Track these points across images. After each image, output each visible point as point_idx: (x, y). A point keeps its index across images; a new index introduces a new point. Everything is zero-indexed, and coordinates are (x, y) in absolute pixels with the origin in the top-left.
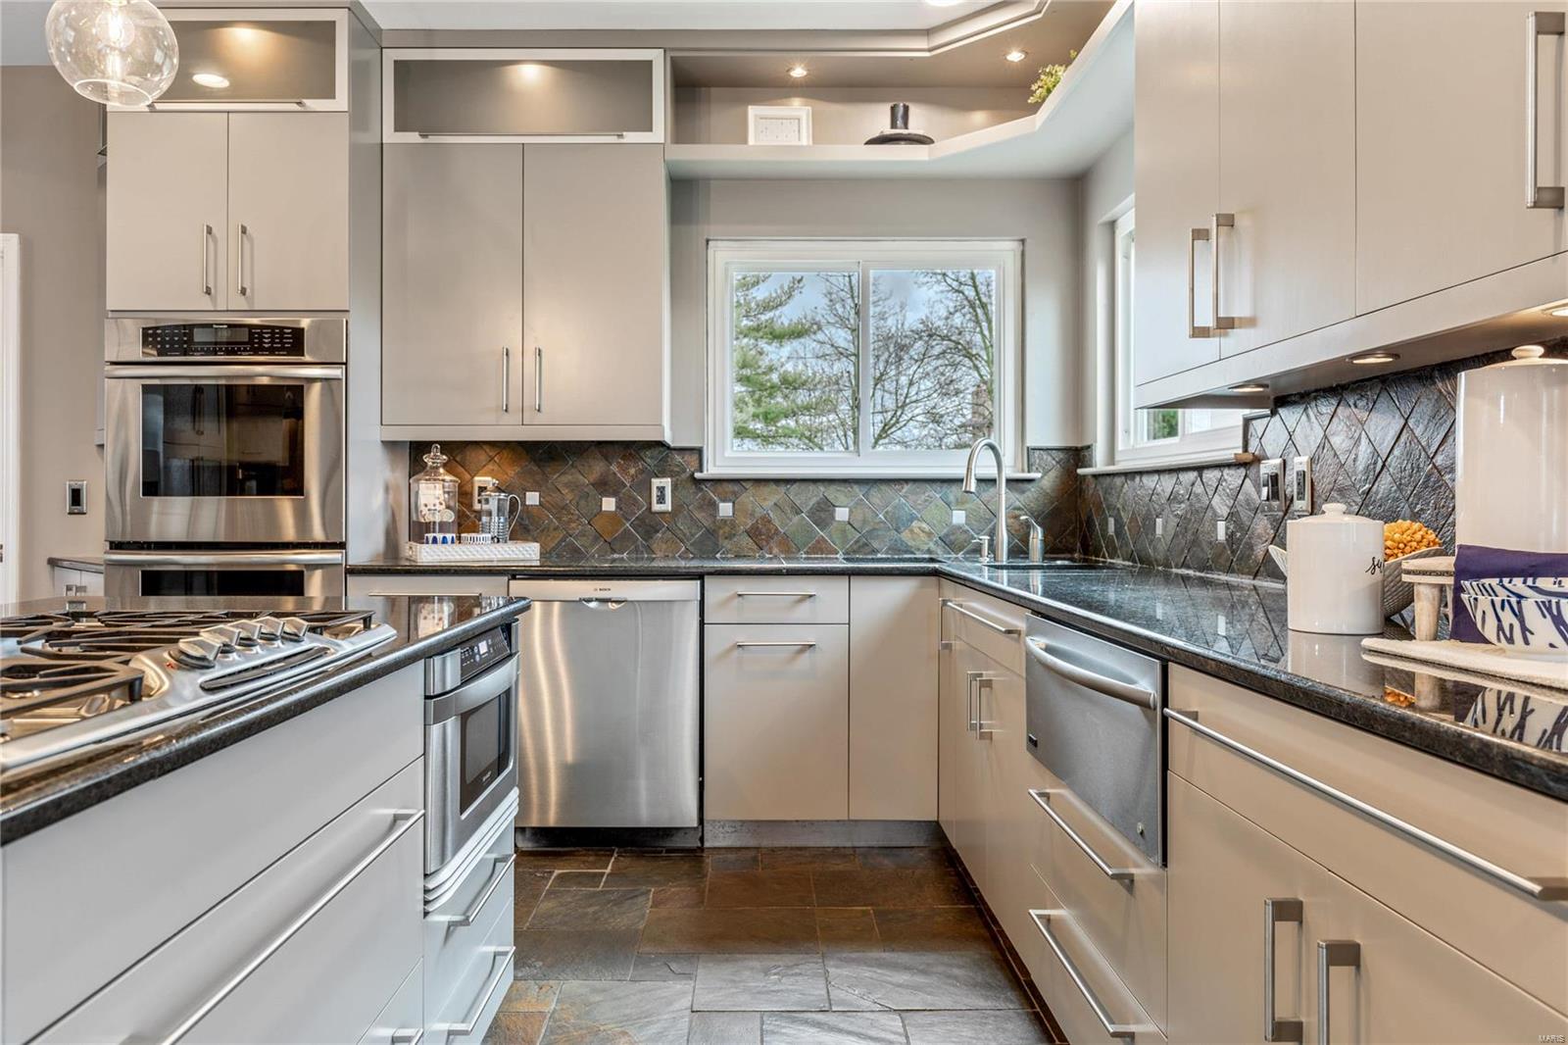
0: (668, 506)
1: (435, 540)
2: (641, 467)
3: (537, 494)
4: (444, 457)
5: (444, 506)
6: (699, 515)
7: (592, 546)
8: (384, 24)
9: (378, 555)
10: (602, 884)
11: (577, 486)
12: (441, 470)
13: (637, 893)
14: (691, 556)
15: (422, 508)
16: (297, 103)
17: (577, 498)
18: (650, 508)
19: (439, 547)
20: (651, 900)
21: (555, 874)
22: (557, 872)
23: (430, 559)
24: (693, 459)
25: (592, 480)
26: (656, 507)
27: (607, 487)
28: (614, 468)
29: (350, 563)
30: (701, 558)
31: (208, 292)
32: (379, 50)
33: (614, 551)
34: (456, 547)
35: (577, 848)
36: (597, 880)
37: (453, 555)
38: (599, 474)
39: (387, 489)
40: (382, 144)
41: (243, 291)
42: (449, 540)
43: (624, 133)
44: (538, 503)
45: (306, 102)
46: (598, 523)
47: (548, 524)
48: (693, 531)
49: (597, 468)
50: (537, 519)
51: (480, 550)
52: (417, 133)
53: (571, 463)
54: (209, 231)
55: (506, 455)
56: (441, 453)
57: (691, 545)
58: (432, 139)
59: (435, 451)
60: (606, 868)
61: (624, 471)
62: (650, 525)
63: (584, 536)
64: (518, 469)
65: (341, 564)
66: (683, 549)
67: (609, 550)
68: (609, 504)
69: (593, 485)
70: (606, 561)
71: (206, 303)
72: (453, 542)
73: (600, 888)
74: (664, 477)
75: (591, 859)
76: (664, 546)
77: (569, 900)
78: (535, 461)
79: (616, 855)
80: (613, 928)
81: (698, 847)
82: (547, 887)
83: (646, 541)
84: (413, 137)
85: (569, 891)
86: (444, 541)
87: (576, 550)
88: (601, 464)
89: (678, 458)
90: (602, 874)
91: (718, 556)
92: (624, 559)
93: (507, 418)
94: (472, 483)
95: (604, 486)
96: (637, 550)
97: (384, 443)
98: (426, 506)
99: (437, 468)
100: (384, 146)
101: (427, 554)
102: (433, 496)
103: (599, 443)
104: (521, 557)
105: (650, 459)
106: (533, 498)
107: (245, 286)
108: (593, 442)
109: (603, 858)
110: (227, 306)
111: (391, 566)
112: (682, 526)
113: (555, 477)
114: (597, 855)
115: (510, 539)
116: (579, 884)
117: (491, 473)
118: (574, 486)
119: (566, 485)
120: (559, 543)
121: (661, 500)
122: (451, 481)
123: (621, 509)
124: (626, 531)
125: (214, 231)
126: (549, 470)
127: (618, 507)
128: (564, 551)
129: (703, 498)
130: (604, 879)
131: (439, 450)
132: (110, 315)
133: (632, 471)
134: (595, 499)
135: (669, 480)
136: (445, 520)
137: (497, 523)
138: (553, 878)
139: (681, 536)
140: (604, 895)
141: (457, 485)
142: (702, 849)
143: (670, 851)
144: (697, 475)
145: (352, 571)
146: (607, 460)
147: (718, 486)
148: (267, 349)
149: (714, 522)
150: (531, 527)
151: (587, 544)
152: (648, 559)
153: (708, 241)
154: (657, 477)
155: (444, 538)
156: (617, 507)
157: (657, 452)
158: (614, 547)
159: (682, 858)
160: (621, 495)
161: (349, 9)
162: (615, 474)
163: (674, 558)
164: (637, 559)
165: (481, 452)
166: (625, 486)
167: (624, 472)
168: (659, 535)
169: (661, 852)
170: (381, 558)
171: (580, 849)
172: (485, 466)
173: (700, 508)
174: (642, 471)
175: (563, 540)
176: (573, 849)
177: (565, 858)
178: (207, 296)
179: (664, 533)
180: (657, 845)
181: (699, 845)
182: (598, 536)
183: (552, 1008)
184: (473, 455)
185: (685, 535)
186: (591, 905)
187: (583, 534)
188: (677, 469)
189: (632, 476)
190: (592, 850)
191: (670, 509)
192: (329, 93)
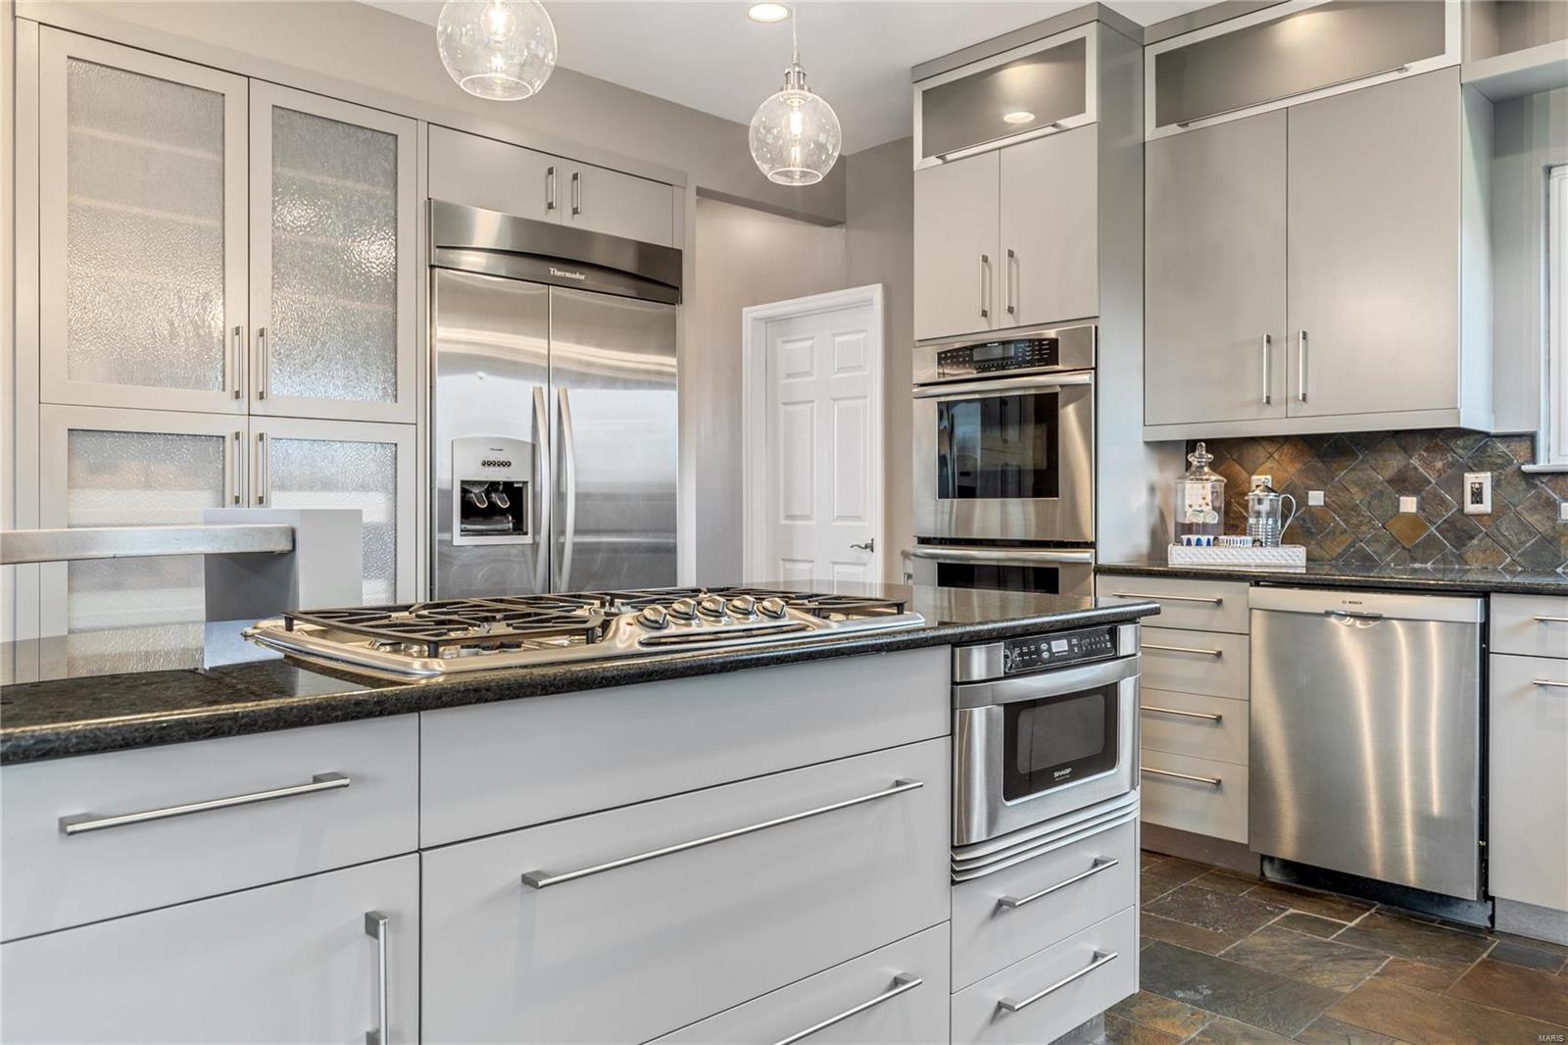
0: (1486, 507)
1: (1189, 543)
2: (1450, 459)
3: (1322, 493)
4: (1210, 456)
5: (1210, 507)
6: (1533, 519)
7: (1388, 552)
8: (1144, 21)
9: (1140, 556)
10: (1335, 936)
11: (1369, 484)
12: (1206, 469)
13: (1370, 955)
14: (1520, 569)
15: (1187, 508)
16: (1053, 126)
17: (1368, 499)
18: (1463, 509)
19: (1193, 549)
20: (1380, 968)
21: (1288, 913)
22: (1292, 911)
23: (1181, 561)
24: (1523, 448)
25: (1387, 477)
26: (1471, 508)
27: (1406, 484)
28: (1415, 461)
29: (1100, 562)
30: (1535, 573)
31: (984, 314)
32: (1141, 49)
33: (1414, 560)
34: (1211, 550)
35: (1331, 893)
36: (1330, 930)
37: (1206, 558)
38: (1396, 470)
39: (1152, 490)
40: (1144, 143)
41: (1011, 310)
42: (1205, 543)
43: (1406, 65)
44: (1322, 504)
45: (1061, 122)
46: (1396, 527)
47: (1334, 527)
48: (1523, 538)
49: (1394, 462)
50: (1321, 521)
51: (1236, 553)
52: (1175, 125)
53: (1361, 457)
54: (985, 259)
55: (1286, 451)
56: (1207, 452)
57: (1519, 555)
58: (1193, 126)
59: (1202, 449)
60: (1351, 922)
61: (1428, 465)
62: (1461, 531)
63: (1378, 541)
64: (1298, 466)
65: (1091, 564)
66: (1509, 560)
67: (1409, 558)
68: (1409, 504)
69: (1389, 482)
70: (1405, 571)
71: (982, 325)
72: (1208, 543)
73: (1329, 940)
74: (1482, 471)
75: (1342, 907)
76: (1482, 556)
77: (1285, 941)
78: (1318, 456)
79: (1373, 910)
80: (1313, 982)
81: (1486, 927)
82: (1269, 923)
83: (1457, 548)
84: (1173, 129)
85: (1291, 933)
86: (1199, 543)
87: (1367, 557)
88: (1399, 457)
89: (1501, 447)
90: (1342, 926)
91: (1559, 570)
92: (1427, 570)
93: (1269, 412)
94: (1250, 483)
95: (1404, 483)
96: (1444, 560)
97: (1147, 443)
98: (1191, 506)
99: (1202, 467)
100: (1146, 145)
101: (1180, 556)
102: (1199, 497)
103: (1396, 433)
104: (1283, 562)
105: (1461, 450)
106: (1316, 498)
107: (1013, 305)
108: (1388, 432)
109: (1355, 910)
110: (1001, 325)
111: (1155, 567)
112: (1507, 529)
113: (1343, 474)
114: (1349, 905)
115: (1282, 543)
116: (1309, 929)
117: (1270, 471)
118: (1366, 486)
119: (1356, 483)
120: (1346, 550)
121: (1477, 497)
122: (1216, 481)
123: (1424, 511)
124: (1431, 537)
125: (990, 259)
126: (1335, 465)
127: (1420, 507)
128: (1353, 558)
129: (1538, 497)
130: (1341, 932)
131: (1204, 449)
132: (918, 344)
133: (1439, 465)
134: (1390, 498)
135: (1489, 474)
136: (1208, 521)
137: (1263, 525)
138: (1283, 915)
139: (1505, 543)
140: (1328, 947)
141: (1223, 484)
142: (1491, 931)
143: (1444, 922)
144: (1526, 468)
145: (1101, 570)
146: (1406, 452)
147: (1560, 480)
148: (1028, 362)
149: (1554, 528)
150: (1314, 530)
151: (1379, 551)
152: (1459, 570)
153: (1549, 170)
154: (1471, 470)
155: (1199, 540)
156: (1418, 508)
157: (1472, 441)
158: (1414, 556)
159: (1456, 934)
160: (1424, 494)
161: (1098, 21)
162: (1415, 468)
163: (1495, 571)
164: (1444, 571)
165: (1260, 449)
166: (1430, 483)
167: (1426, 466)
168: (1475, 542)
169: (1433, 921)
170: (1145, 559)
171: (1334, 894)
172: (1264, 463)
173: (1534, 509)
174: (1452, 465)
175: (1352, 545)
176: (1327, 892)
177: (1311, 899)
178: (984, 319)
179: (1481, 540)
180: (1431, 912)
181: (1489, 925)
182: (1394, 543)
183: (1193, 1036)
184: (1251, 451)
185: (1510, 542)
186: (1305, 953)
187: (1376, 539)
188: (1499, 461)
189: (1439, 471)
190: (1347, 899)
191: (1489, 510)
192: (1080, 109)
